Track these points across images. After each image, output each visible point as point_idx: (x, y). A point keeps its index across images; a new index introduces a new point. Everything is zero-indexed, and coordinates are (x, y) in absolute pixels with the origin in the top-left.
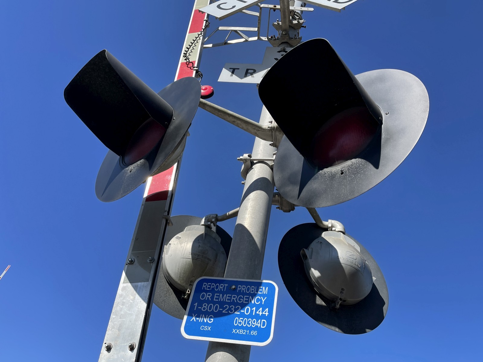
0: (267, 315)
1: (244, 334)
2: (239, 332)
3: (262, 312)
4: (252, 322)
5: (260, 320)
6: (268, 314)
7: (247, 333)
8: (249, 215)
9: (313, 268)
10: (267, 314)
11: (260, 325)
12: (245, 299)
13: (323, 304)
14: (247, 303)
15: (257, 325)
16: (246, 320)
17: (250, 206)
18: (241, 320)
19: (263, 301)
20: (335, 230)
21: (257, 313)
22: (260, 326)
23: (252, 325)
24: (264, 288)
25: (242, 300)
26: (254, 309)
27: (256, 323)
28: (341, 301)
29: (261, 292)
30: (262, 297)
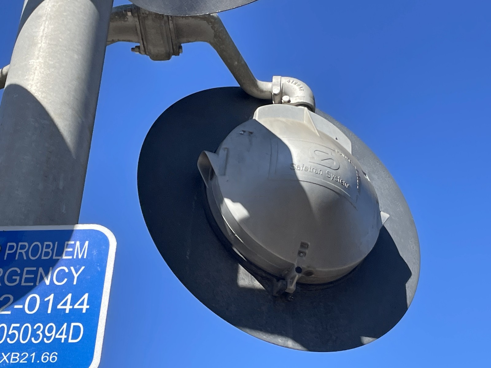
0: (84, 311)
1: (21, 362)
2: (9, 358)
3: (71, 305)
4: (43, 332)
5: (66, 324)
6: (88, 307)
7: (29, 359)
8: (41, 60)
9: (227, 198)
10: (85, 307)
11: (66, 337)
12: (25, 276)
13: (257, 284)
14: (32, 284)
15: (57, 336)
16: (27, 327)
17: (41, 34)
18: (14, 328)
19: (76, 276)
20: (289, 101)
21: (59, 307)
22: (66, 340)
23: (45, 339)
24: (78, 243)
25: (18, 278)
26: (51, 297)
27: (55, 335)
28: (300, 275)
29: (72, 253)
30: (72, 268)
